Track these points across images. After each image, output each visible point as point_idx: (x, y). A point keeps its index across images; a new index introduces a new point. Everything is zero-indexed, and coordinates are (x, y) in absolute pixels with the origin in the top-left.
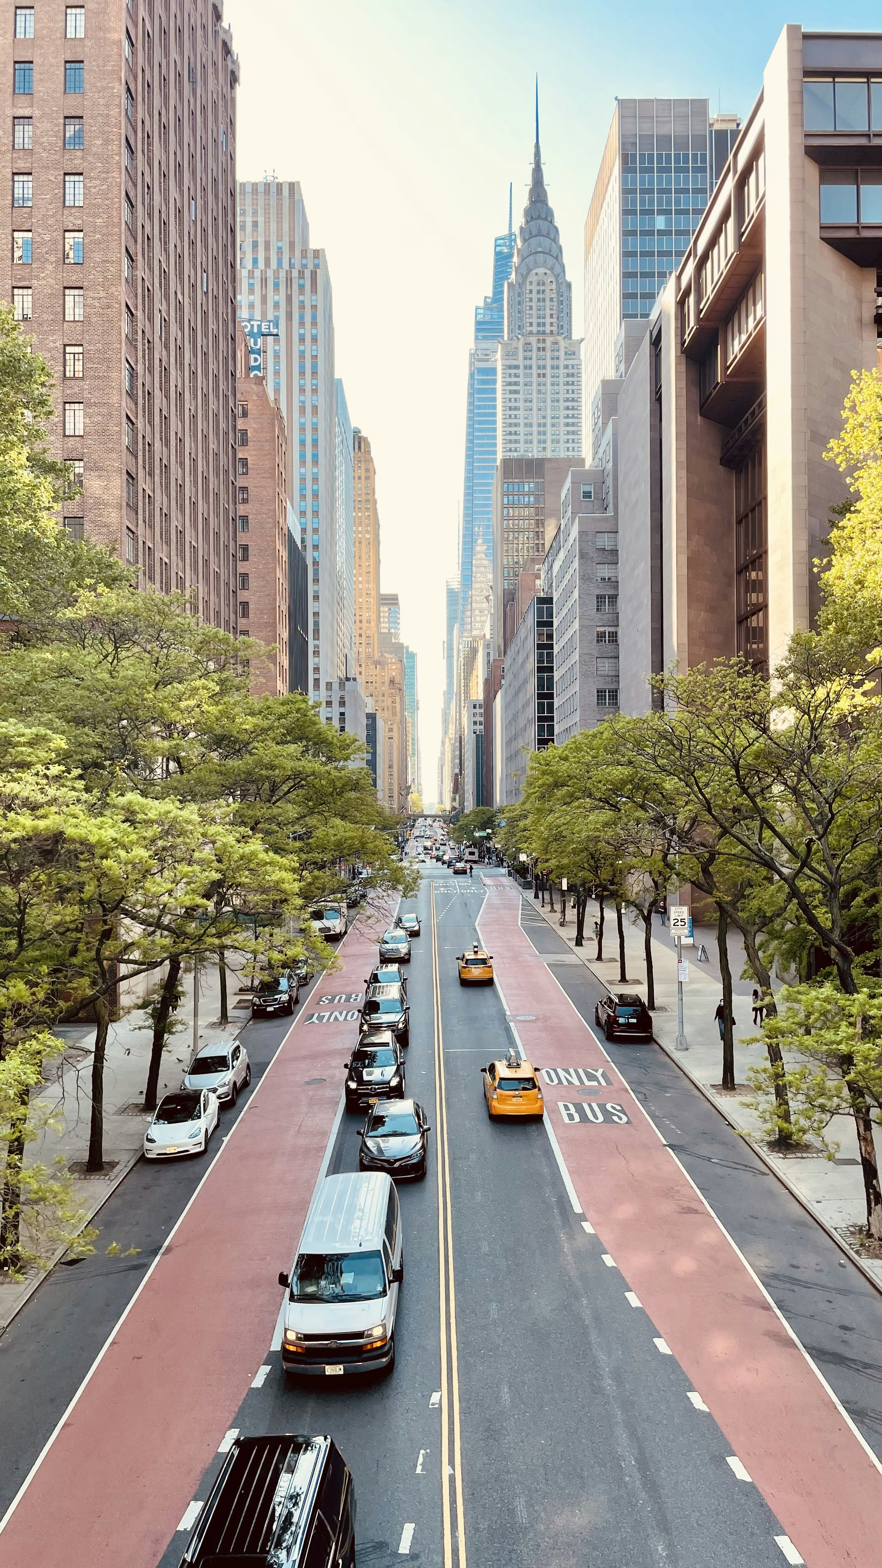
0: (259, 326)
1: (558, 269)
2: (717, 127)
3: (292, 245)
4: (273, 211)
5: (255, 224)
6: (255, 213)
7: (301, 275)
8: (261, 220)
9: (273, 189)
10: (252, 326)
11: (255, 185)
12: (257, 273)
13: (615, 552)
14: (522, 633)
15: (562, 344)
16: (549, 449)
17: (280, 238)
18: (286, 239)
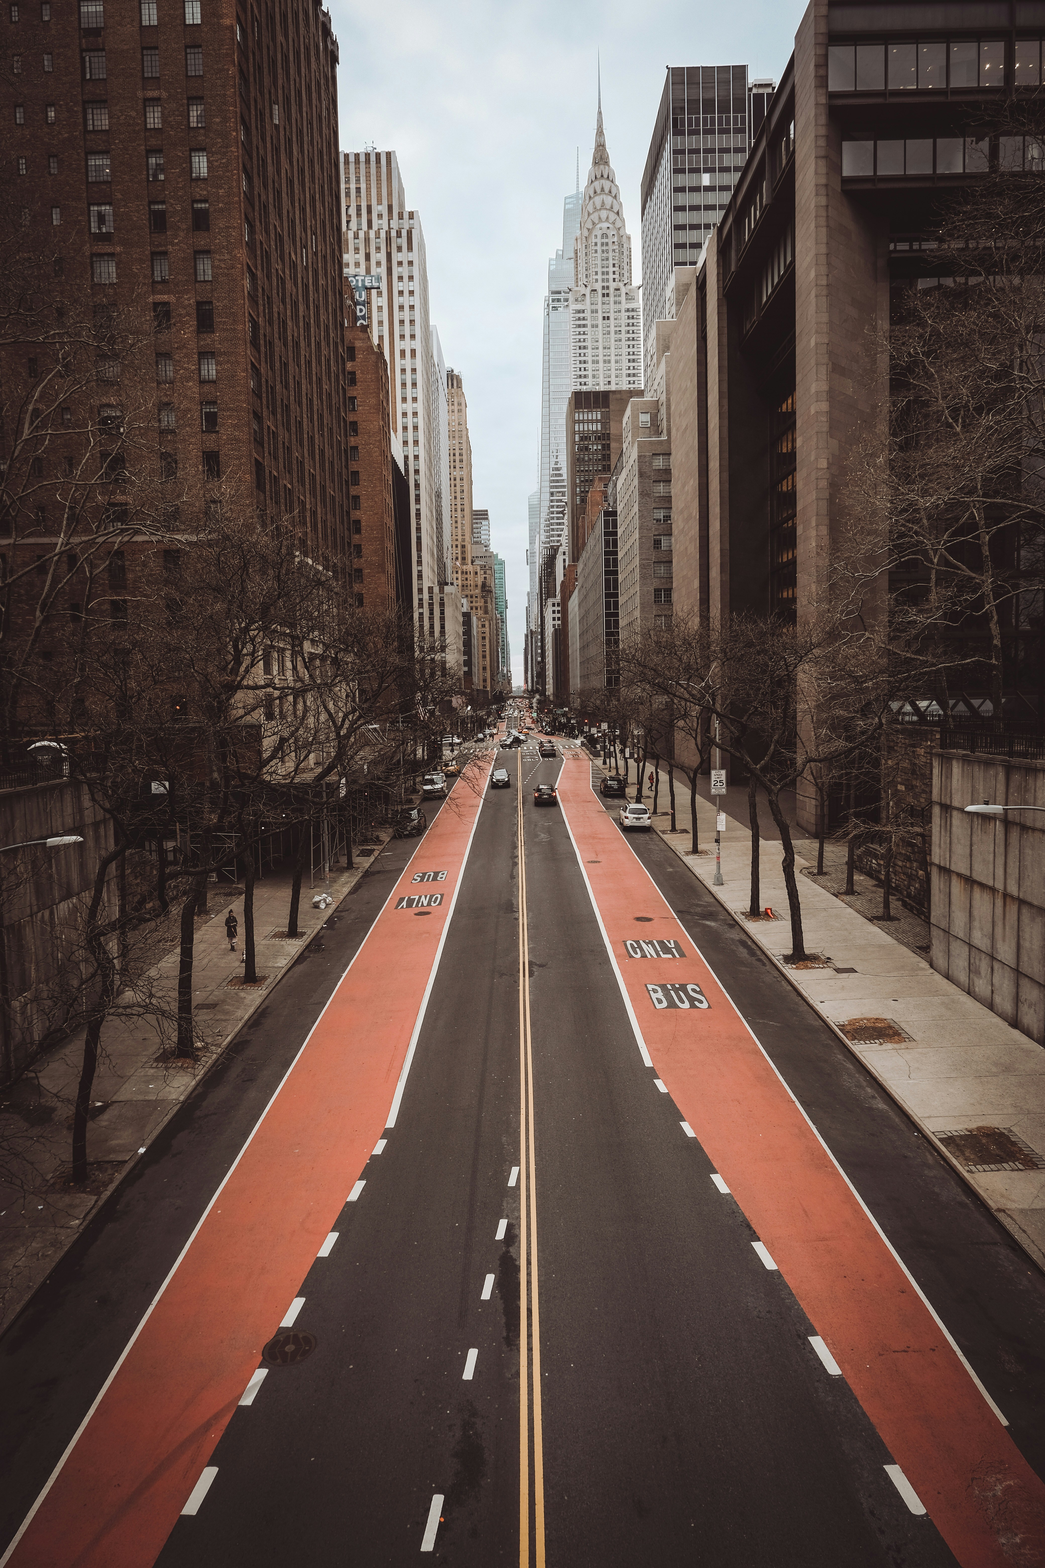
0: (363, 281)
1: (618, 224)
2: (755, 91)
3: (390, 208)
4: (373, 178)
5: (358, 190)
6: (358, 180)
7: (399, 235)
8: (363, 186)
9: (373, 158)
10: (357, 281)
11: (357, 155)
12: (361, 234)
13: (668, 471)
14: (591, 542)
15: (623, 290)
16: (613, 383)
17: (380, 203)
18: (385, 202)
